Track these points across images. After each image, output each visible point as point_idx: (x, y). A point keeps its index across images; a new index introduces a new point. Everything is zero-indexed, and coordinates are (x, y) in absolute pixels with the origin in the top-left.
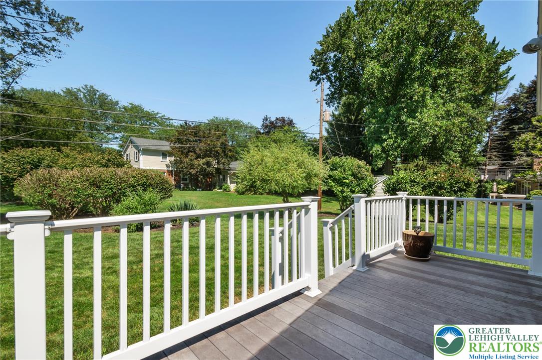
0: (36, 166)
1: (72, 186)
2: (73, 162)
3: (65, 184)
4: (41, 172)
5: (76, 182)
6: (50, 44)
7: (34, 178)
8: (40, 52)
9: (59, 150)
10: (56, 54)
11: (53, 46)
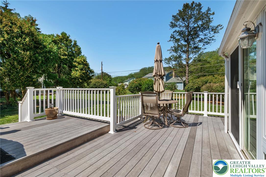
0: (206, 83)
1: (217, 89)
2: (218, 80)
3: (214, 89)
4: (208, 84)
5: (218, 88)
6: (212, 39)
7: (206, 87)
8: (209, 43)
9: (214, 76)
10: (214, 41)
11: (213, 39)
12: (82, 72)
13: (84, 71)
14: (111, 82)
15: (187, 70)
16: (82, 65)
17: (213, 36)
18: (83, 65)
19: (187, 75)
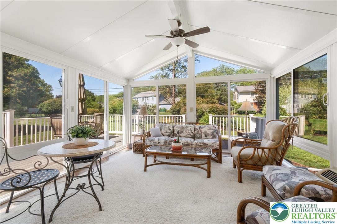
12: (22, 90)
13: (25, 89)
14: (90, 103)
15: (173, 91)
16: (21, 80)
17: (197, 57)
18: (23, 80)
19: (173, 95)
